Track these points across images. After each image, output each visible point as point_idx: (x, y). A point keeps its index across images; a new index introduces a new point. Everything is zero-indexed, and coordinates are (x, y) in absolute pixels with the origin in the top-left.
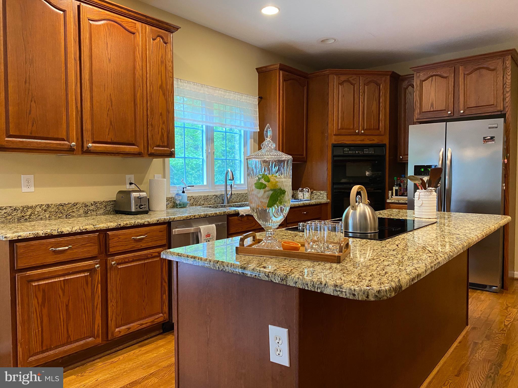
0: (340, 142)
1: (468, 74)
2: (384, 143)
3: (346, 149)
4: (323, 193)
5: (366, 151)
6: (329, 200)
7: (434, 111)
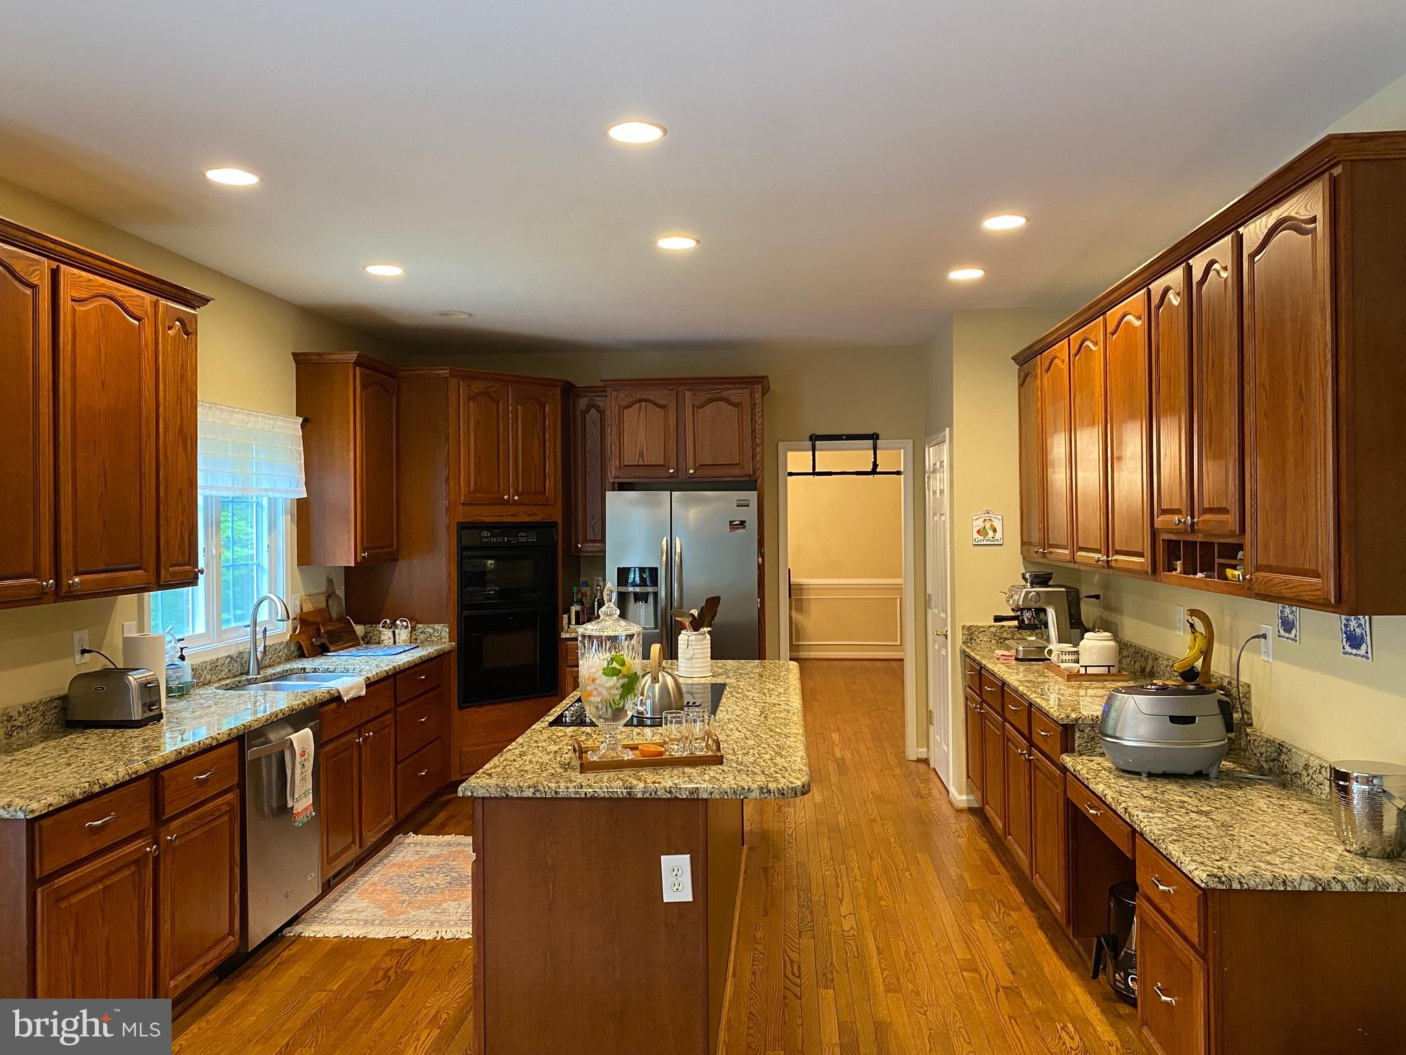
0: (472, 519)
1: (701, 407)
2: (554, 520)
3: (485, 533)
4: (439, 627)
5: (523, 537)
6: (454, 644)
7: (644, 465)
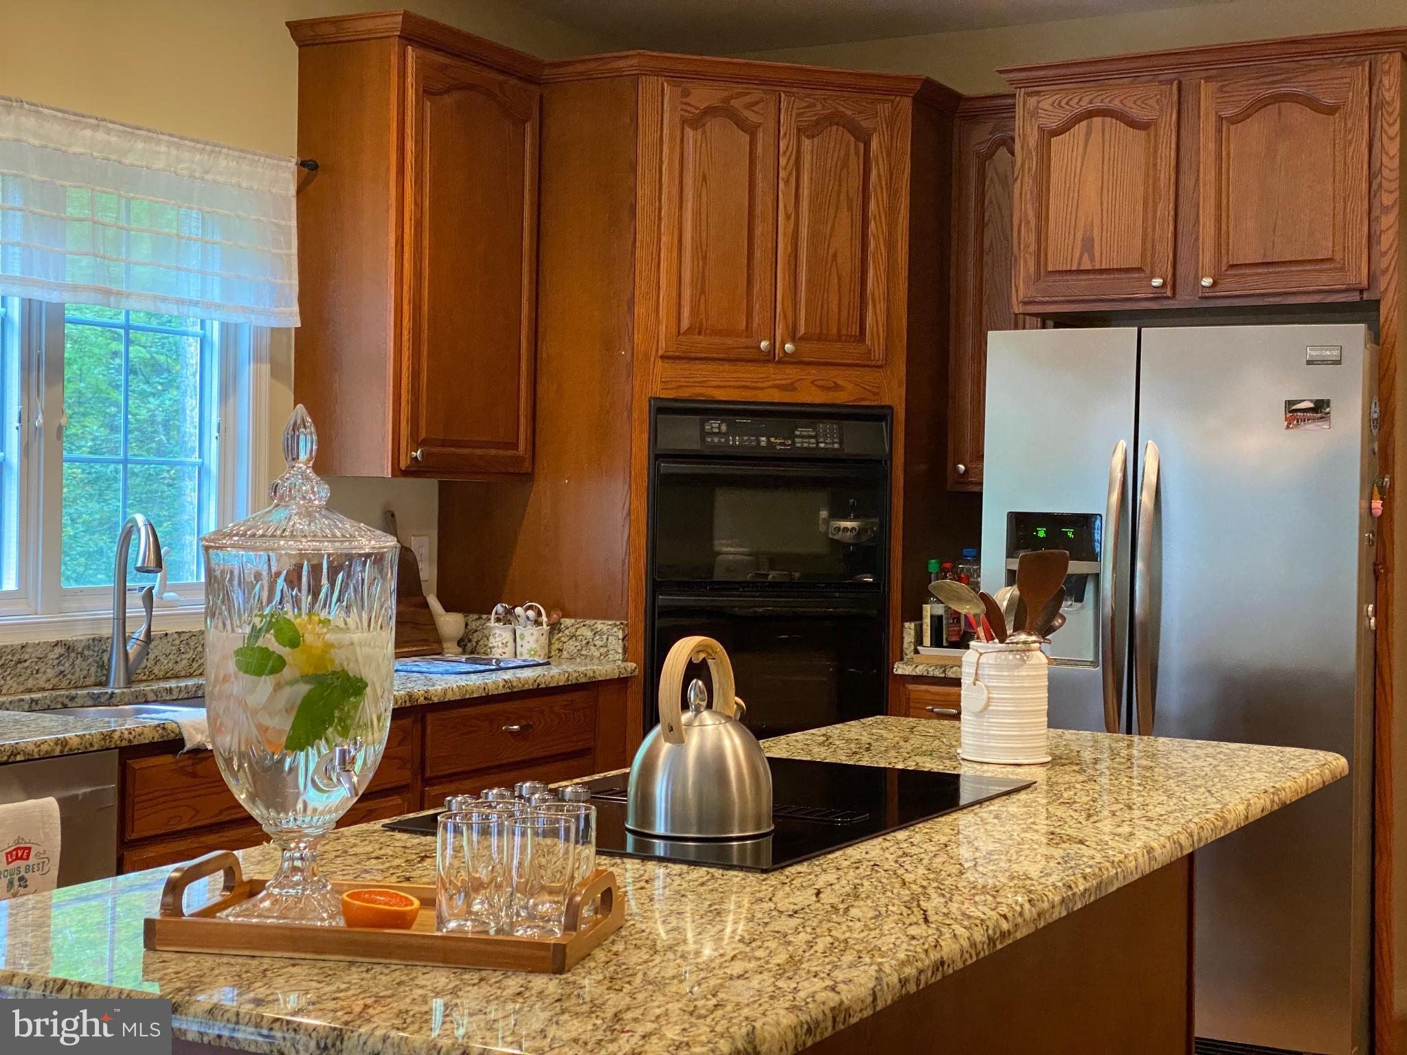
0: (686, 393)
1: (1235, 120)
2: (886, 401)
3: (714, 425)
4: (605, 628)
5: (805, 439)
6: (633, 665)
7: (1094, 271)
